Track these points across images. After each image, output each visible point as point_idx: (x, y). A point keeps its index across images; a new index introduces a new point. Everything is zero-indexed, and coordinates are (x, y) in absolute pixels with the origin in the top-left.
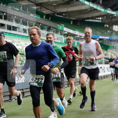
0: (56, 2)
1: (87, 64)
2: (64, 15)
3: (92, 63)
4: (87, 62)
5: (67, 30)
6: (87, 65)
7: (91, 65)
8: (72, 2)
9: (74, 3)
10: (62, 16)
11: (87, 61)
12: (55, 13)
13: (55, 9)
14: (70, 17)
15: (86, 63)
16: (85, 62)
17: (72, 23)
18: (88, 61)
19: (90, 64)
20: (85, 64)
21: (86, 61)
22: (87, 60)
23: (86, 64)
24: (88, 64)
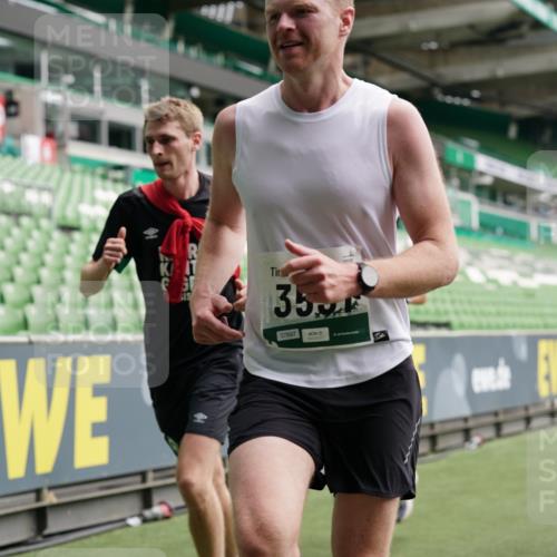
0: (437, 34)
1: (295, 334)
2: (476, 94)
3: (349, 327)
4: (293, 317)
5: (491, 166)
6: (298, 343)
7: (333, 341)
8: (513, 33)
9: (521, 36)
10: (466, 102)
11: (300, 300)
12: (434, 84)
13: (432, 65)
14: (503, 104)
15: (282, 322)
16: (277, 310)
17: (513, 131)
18: (304, 306)
19: (324, 334)
20: (270, 334)
21: (283, 297)
22: (292, 296)
23: (281, 336)
24: (308, 336)
